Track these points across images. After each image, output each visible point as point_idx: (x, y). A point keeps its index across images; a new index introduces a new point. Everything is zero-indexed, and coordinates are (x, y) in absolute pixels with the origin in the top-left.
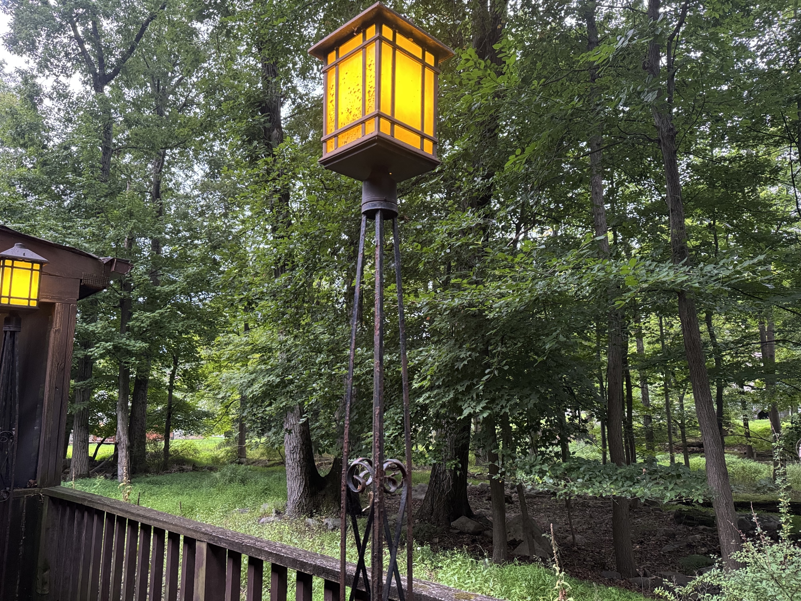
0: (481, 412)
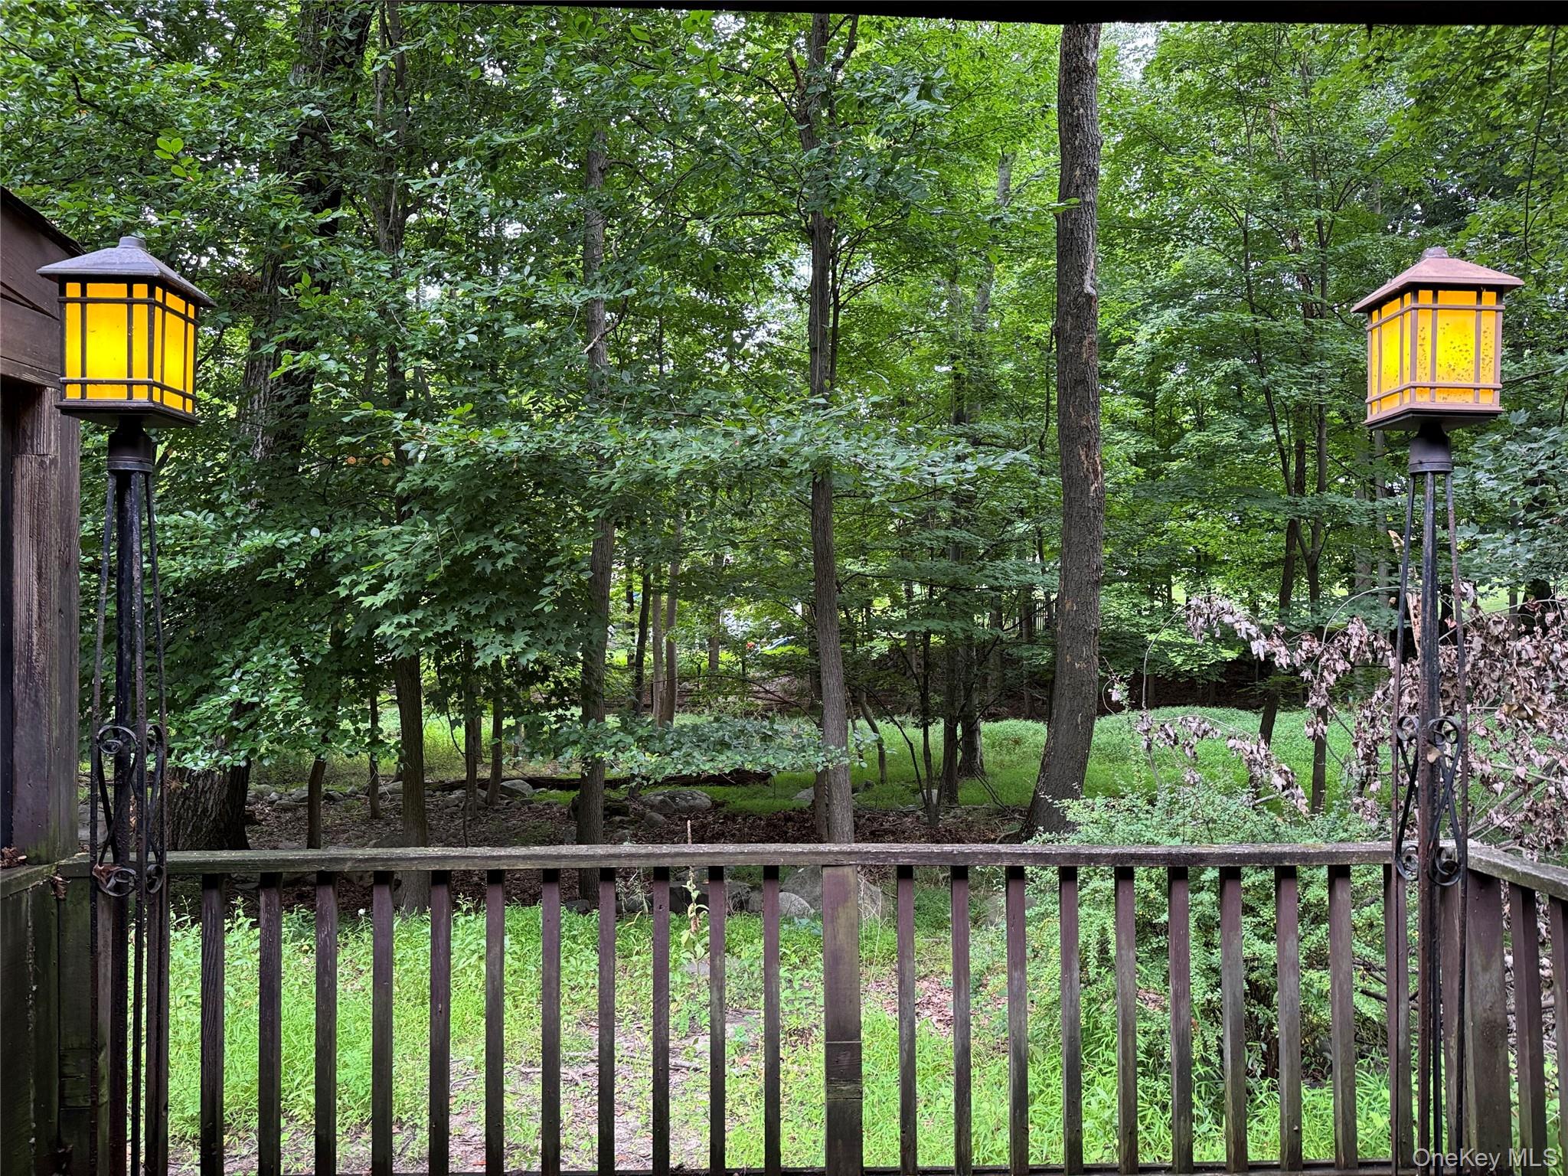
0: (524, 652)
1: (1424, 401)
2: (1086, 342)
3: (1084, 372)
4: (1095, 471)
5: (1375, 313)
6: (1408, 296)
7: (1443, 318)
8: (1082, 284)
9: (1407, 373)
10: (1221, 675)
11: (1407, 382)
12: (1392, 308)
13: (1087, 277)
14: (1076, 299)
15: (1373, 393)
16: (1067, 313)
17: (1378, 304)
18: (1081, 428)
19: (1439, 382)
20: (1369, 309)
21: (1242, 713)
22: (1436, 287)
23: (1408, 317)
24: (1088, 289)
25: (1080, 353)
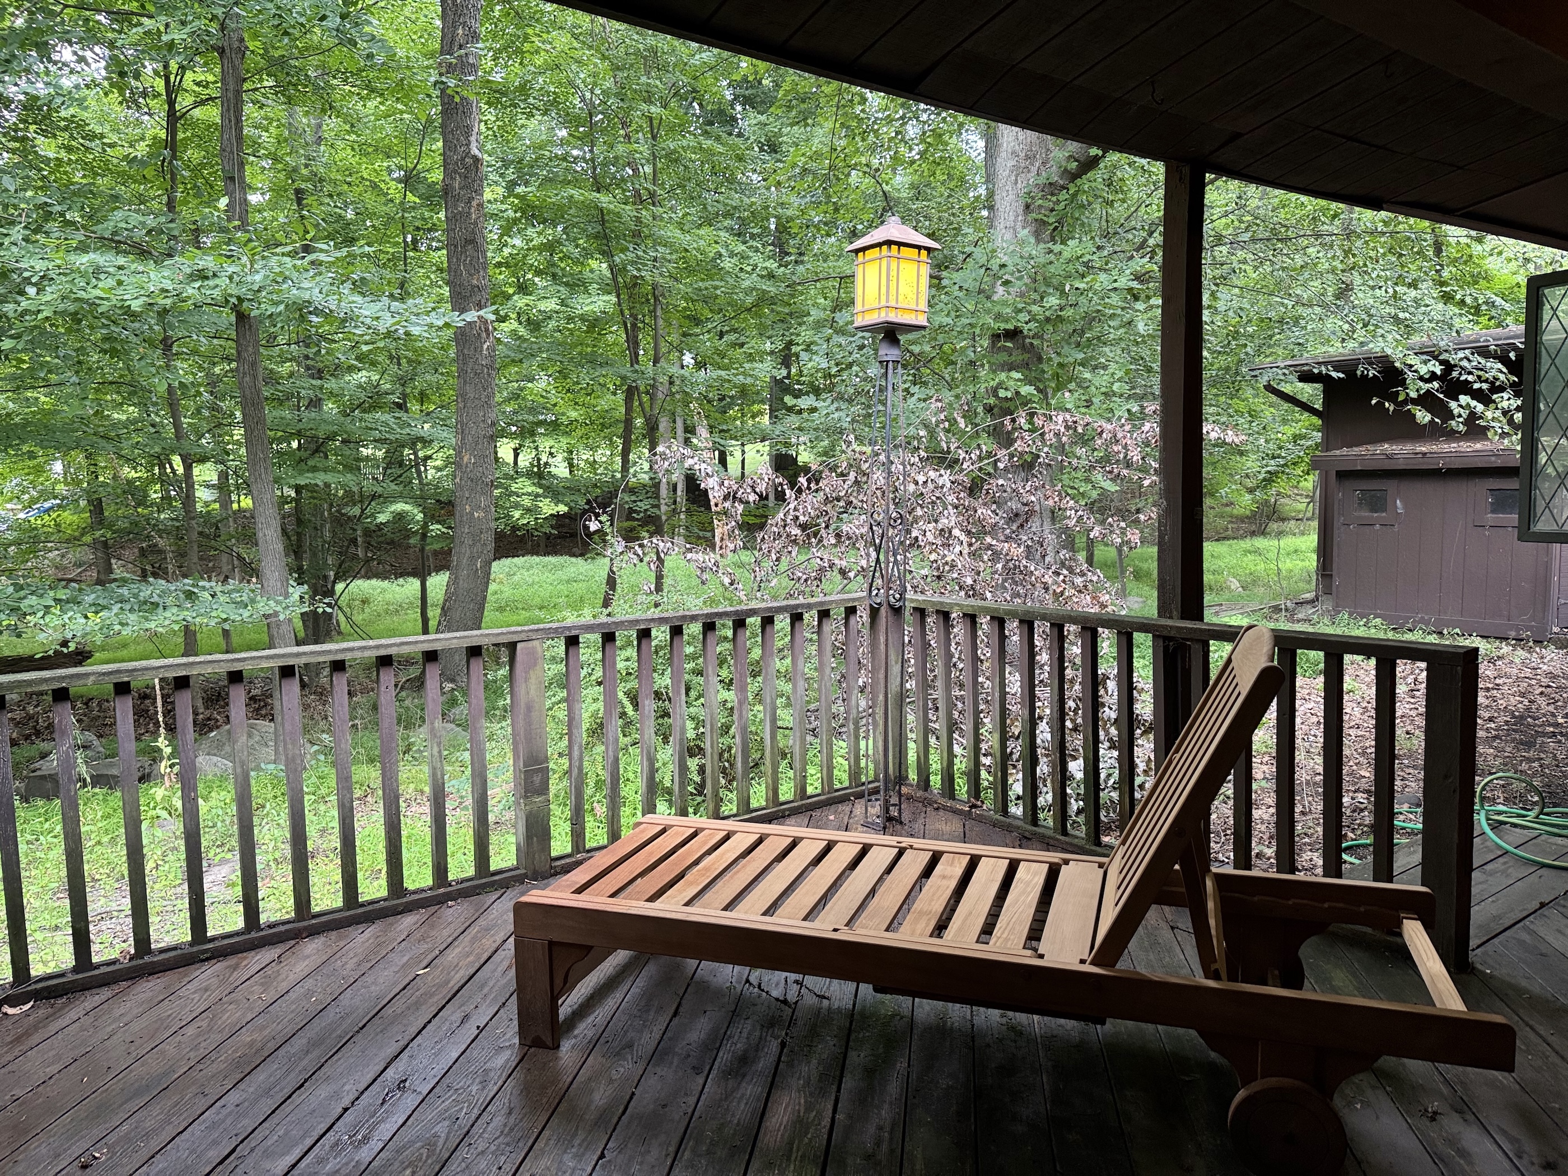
1: (893, 317)
2: (474, 203)
3: (473, 232)
4: (487, 330)
5: (861, 254)
6: (885, 247)
7: (903, 264)
8: (468, 145)
9: (883, 298)
10: (552, 527)
11: (883, 303)
12: (871, 254)
13: (473, 139)
14: (463, 159)
15: (859, 307)
16: (455, 172)
17: (864, 249)
18: (473, 287)
19: (899, 305)
20: (857, 251)
21: (573, 559)
22: (900, 244)
23: (884, 261)
24: (475, 151)
25: (469, 213)
